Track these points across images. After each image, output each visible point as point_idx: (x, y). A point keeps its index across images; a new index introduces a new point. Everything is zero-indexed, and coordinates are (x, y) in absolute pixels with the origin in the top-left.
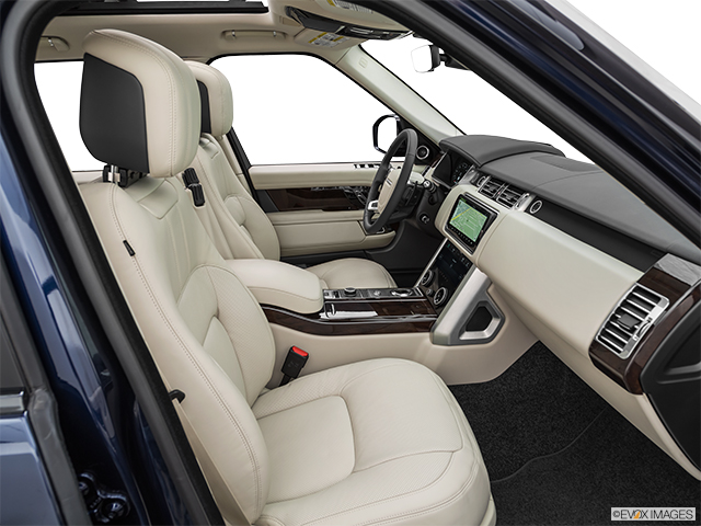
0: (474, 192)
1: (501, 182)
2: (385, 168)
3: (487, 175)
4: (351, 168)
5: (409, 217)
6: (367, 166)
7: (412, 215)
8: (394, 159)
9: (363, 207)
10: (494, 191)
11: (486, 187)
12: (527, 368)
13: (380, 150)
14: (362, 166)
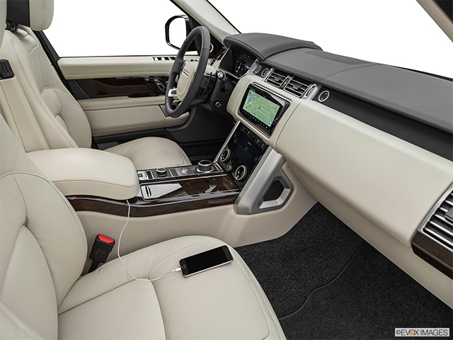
0: (261, 82)
1: (285, 73)
2: (180, 61)
3: (270, 67)
4: (150, 61)
5: (204, 103)
6: (163, 59)
7: (207, 101)
8: (187, 53)
9: (164, 93)
10: (280, 81)
11: (270, 77)
12: (308, 225)
13: (172, 46)
14: (160, 59)
